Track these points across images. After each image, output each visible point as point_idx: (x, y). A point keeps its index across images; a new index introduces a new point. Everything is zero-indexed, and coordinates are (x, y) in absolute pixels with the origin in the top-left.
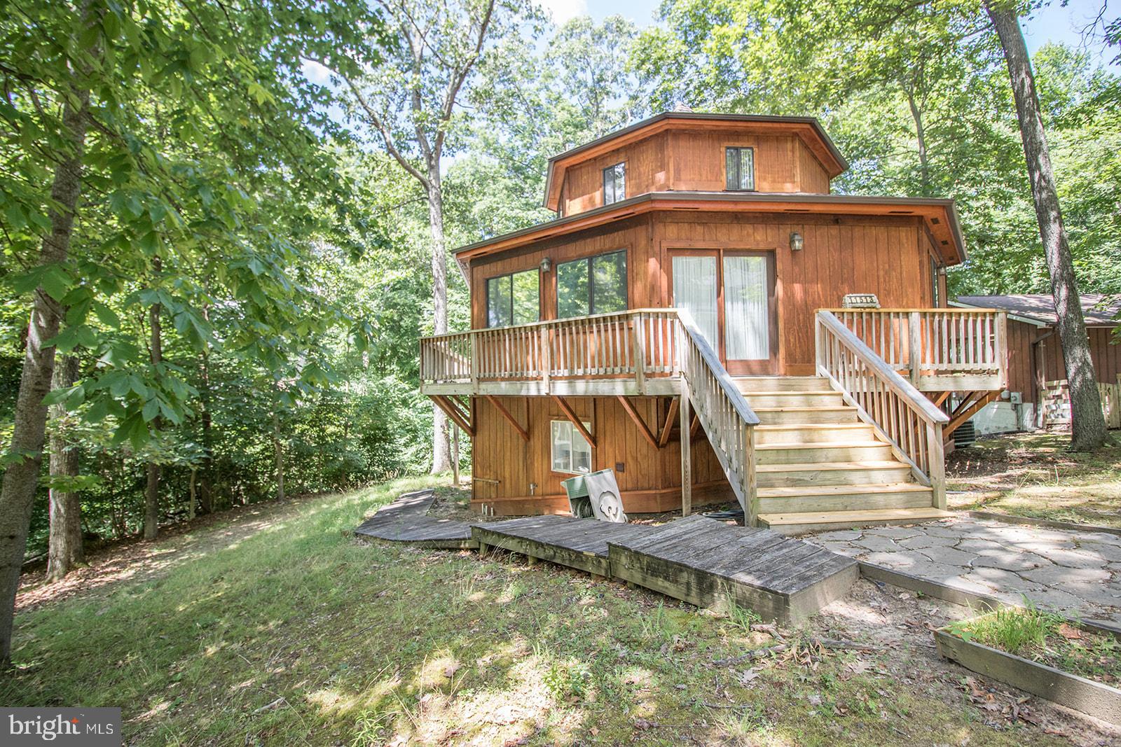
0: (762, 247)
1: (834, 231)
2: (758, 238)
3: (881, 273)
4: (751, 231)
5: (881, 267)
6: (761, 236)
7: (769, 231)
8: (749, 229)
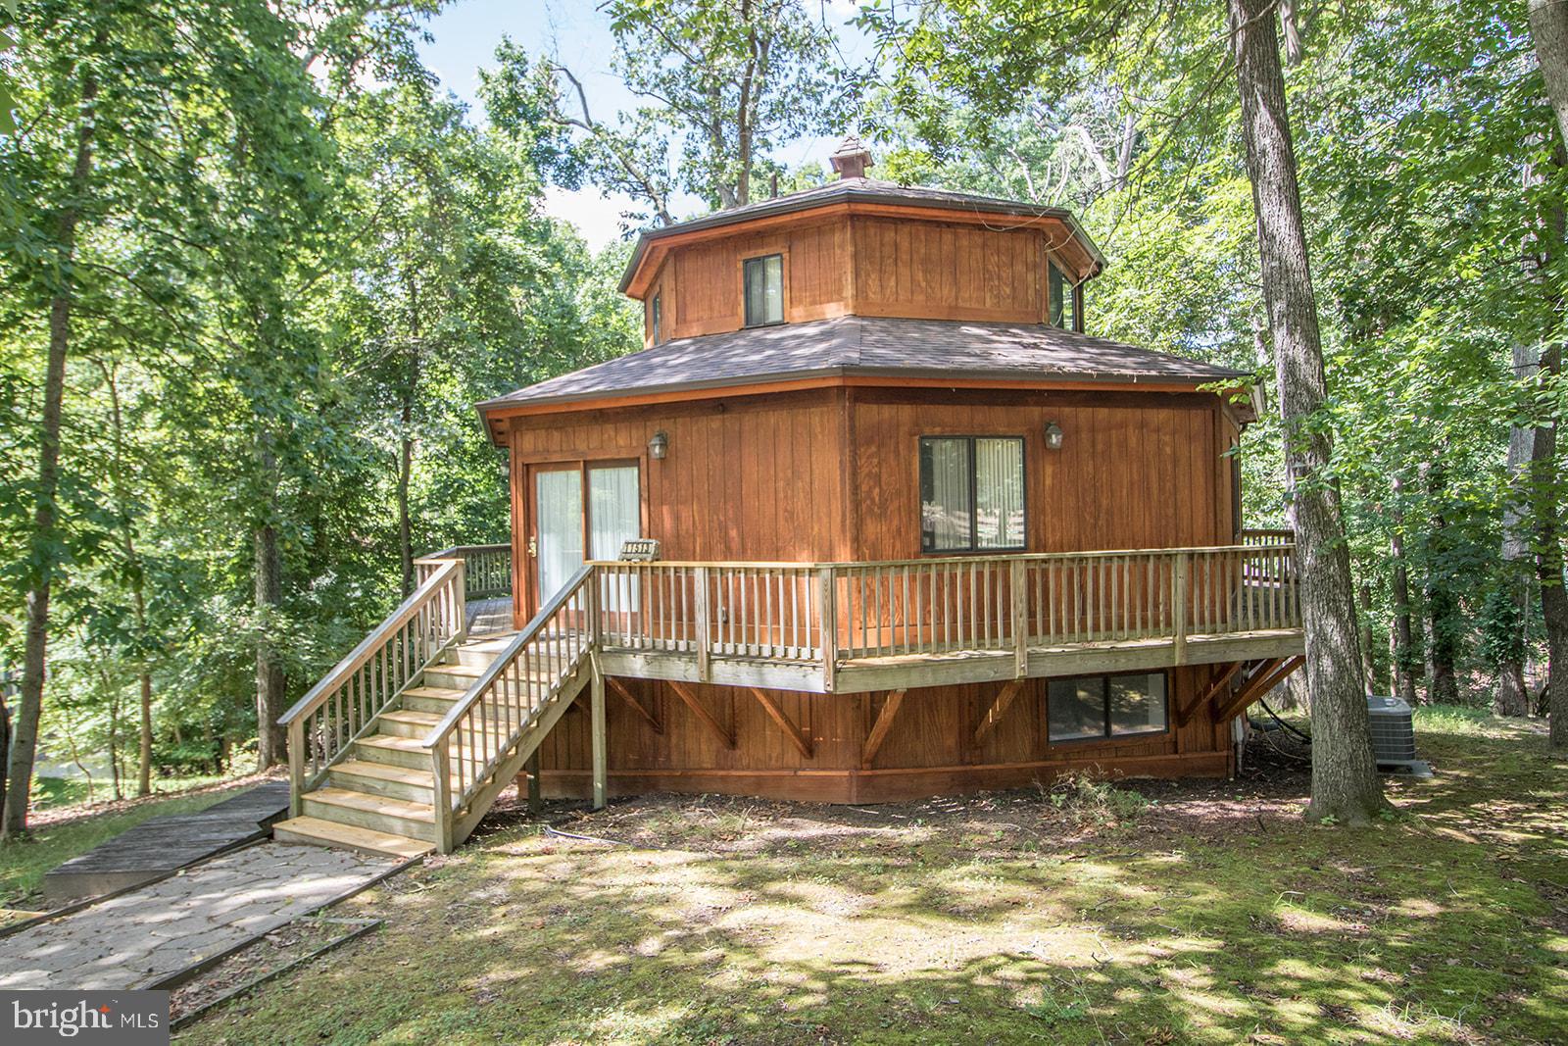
0: (624, 455)
1: (715, 422)
2: (621, 442)
3: (781, 484)
4: (612, 433)
5: (781, 475)
6: (622, 440)
7: (634, 432)
8: (610, 429)
